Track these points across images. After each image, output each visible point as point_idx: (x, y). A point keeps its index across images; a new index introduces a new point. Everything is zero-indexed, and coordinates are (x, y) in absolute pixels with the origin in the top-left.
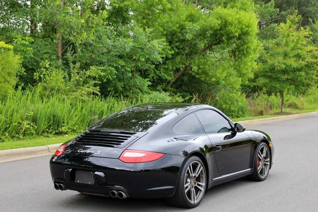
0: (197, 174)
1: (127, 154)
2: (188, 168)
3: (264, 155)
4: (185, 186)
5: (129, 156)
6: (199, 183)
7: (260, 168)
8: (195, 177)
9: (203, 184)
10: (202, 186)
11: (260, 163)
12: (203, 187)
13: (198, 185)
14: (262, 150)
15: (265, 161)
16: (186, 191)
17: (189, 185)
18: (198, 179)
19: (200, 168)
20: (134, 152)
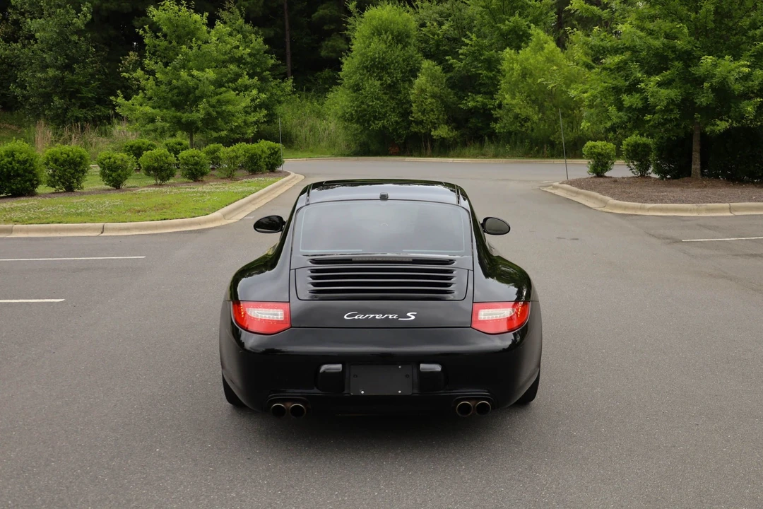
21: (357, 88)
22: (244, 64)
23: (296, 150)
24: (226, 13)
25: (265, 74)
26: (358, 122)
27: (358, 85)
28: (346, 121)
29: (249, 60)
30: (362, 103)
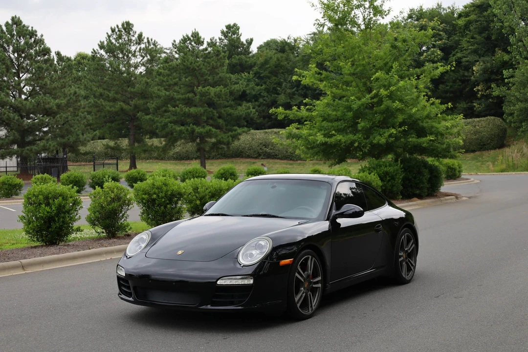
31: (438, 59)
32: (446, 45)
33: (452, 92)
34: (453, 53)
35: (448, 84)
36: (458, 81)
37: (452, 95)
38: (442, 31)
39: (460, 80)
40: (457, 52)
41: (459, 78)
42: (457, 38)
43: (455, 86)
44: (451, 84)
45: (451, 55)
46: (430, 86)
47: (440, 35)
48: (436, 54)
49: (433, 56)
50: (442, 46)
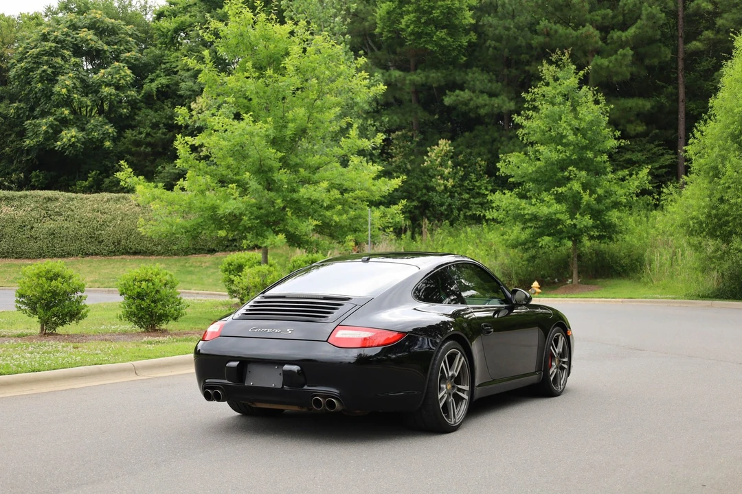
0: (456, 371)
1: (340, 334)
2: (443, 364)
3: (559, 349)
4: (440, 396)
5: (344, 336)
6: (459, 386)
7: (553, 372)
8: (453, 376)
9: (467, 388)
10: (465, 390)
11: (553, 364)
12: (466, 392)
13: (460, 390)
14: (556, 341)
15: (560, 361)
16: (441, 405)
17: (445, 393)
18: (458, 380)
19: (460, 360)
20: (355, 330)
21: (715, 173)
22: (565, 145)
23: (646, 284)
24: (553, 68)
25: (599, 159)
26: (712, 235)
27: (716, 168)
28: (691, 234)
29: (571, 138)
30: (722, 200)
31: (127, 83)
32: (137, 62)
33: (149, 144)
34: (150, 77)
35: (142, 130)
36: (161, 125)
37: (149, 149)
38: (130, 36)
39: (165, 125)
40: (158, 76)
41: (164, 120)
42: (158, 52)
43: (155, 133)
44: (149, 130)
45: (147, 80)
46: (110, 131)
47: (127, 42)
48: (123, 74)
49: (117, 76)
50: (133, 61)
